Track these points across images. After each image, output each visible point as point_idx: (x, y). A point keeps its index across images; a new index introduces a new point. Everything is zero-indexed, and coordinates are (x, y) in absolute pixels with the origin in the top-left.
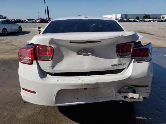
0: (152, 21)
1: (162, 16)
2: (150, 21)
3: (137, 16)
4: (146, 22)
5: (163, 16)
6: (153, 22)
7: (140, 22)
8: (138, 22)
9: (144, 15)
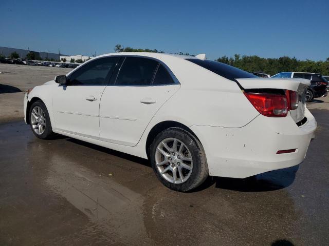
0: (51, 66)
1: (61, 57)
2: (47, 65)
3: (13, 52)
4: (39, 65)
5: (63, 57)
6: (53, 66)
7: (29, 64)
8: (24, 64)
9: (29, 52)
